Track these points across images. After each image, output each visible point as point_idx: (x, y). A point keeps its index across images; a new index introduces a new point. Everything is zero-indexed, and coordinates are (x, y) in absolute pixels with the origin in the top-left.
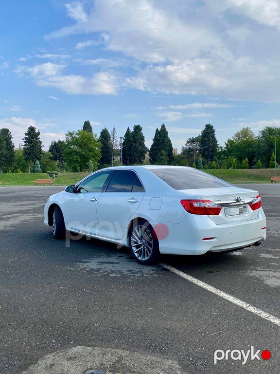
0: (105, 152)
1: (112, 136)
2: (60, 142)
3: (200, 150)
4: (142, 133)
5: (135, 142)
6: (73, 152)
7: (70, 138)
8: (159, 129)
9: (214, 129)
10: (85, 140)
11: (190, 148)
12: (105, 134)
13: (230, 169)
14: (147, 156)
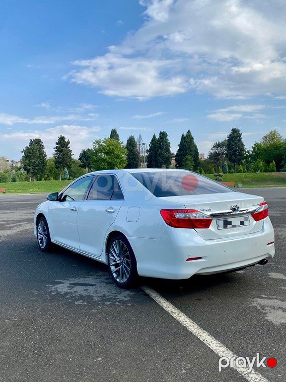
0: (132, 159)
1: (138, 143)
2: (88, 150)
3: (227, 154)
4: (167, 139)
5: (161, 148)
6: (100, 160)
7: (97, 146)
8: (185, 135)
9: (240, 132)
10: (111, 147)
11: (216, 152)
12: (131, 142)
13: (257, 172)
14: (173, 162)
